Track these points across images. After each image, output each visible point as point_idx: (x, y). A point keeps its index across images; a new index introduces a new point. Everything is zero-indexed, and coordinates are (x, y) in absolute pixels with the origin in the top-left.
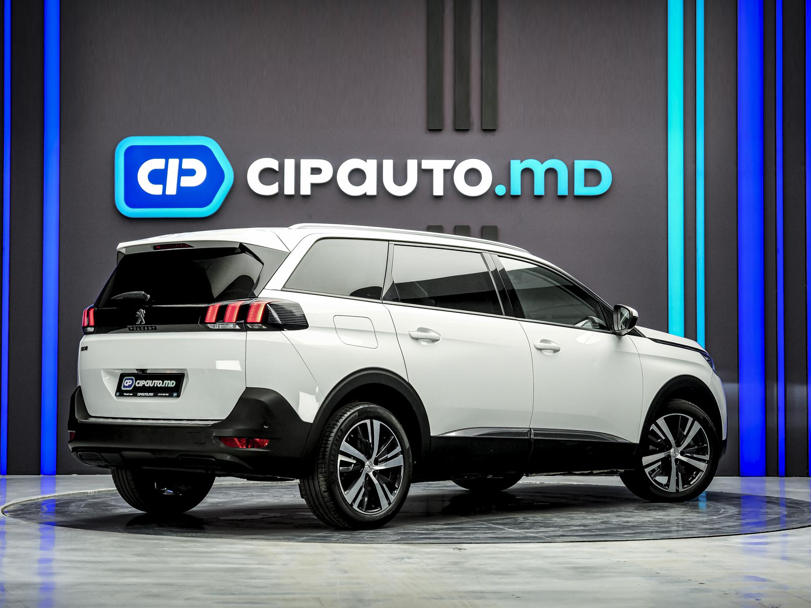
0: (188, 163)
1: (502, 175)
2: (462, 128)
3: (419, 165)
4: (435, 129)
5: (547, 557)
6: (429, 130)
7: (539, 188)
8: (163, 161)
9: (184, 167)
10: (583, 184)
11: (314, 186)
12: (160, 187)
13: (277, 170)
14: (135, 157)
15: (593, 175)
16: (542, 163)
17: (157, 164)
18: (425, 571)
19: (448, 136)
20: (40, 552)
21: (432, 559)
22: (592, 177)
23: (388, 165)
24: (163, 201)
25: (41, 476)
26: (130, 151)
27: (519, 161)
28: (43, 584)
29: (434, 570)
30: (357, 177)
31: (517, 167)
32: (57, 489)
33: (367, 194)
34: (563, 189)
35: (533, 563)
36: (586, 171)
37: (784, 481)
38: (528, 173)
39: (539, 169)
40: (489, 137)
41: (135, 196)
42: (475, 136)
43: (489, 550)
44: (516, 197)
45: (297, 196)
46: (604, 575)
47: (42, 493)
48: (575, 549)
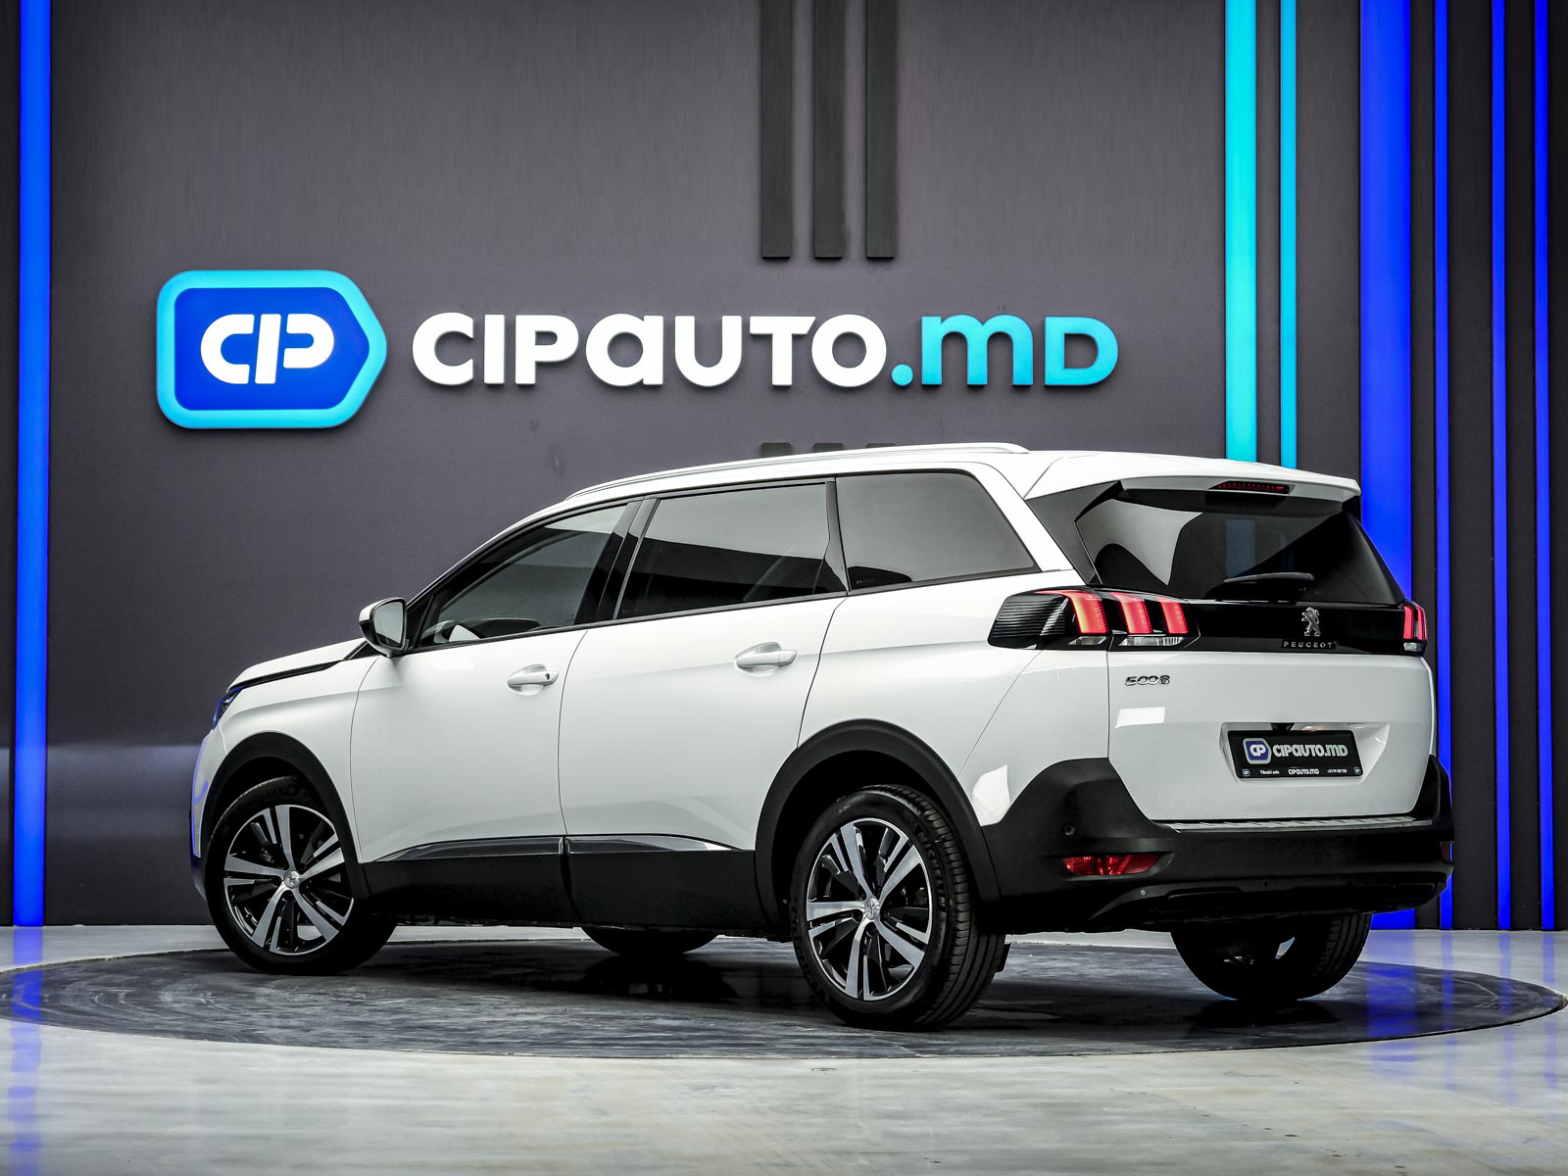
0: (299, 323)
1: (904, 346)
2: (828, 256)
3: (746, 326)
4: (775, 256)
5: (995, 1084)
6: (764, 258)
7: (977, 370)
8: (250, 318)
9: (291, 329)
10: (1062, 363)
11: (541, 366)
12: (245, 368)
13: (471, 335)
14: (197, 312)
15: (1080, 346)
16: (983, 323)
17: (239, 324)
18: (757, 1111)
19: (802, 270)
20: (11, 1075)
21: (771, 1088)
22: (1080, 349)
23: (685, 326)
24: (250, 396)
25: (15, 927)
26: (185, 300)
27: (939, 319)
28: (20, 1136)
29: (772, 1109)
30: (625, 349)
31: (934, 330)
32: (45, 952)
33: (645, 382)
34: (1023, 373)
35: (966, 1095)
36: (1069, 338)
37: (1450, 938)
38: (955, 341)
39: (977, 334)
40: (880, 272)
41: (197, 387)
42: (853, 270)
43: (882, 1071)
44: (931, 388)
45: (509, 386)
46: (1103, 1118)
47: (17, 961)
48: (1047, 1069)
